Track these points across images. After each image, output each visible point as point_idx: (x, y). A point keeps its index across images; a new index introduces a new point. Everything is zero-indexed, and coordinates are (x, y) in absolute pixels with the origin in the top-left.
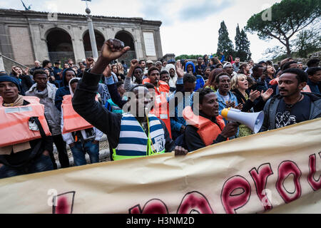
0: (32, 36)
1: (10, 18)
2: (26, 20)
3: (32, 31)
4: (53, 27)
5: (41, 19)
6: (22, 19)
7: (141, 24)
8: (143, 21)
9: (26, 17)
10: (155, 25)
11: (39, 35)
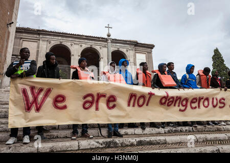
0: (40, 50)
1: (26, 35)
2: (38, 36)
3: (40, 46)
4: (59, 43)
5: (50, 37)
6: (35, 36)
7: (135, 45)
8: (137, 43)
9: (39, 34)
10: (149, 48)
11: (45, 49)
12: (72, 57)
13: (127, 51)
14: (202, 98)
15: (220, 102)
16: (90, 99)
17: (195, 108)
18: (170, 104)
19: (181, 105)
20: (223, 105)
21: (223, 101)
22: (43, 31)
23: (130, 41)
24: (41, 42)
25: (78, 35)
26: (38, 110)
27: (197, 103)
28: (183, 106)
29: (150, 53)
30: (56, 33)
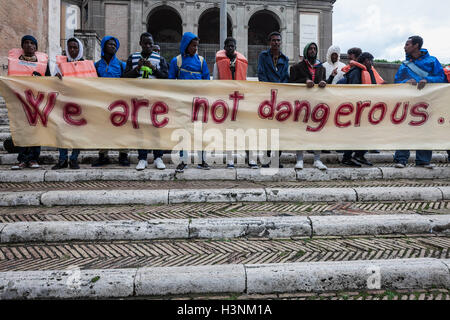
0: (131, 18)
3: (132, 12)
4: (162, 4)
11: (139, 17)
12: (184, 28)
14: (368, 105)
15: (414, 112)
16: (120, 109)
17: (348, 124)
18: (282, 116)
19: (310, 119)
20: (420, 119)
21: (421, 109)
24: (132, 3)
27: (354, 115)
28: (315, 120)
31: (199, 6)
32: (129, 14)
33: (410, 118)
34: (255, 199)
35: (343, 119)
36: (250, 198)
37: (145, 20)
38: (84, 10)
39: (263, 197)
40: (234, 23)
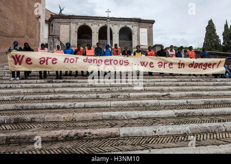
0: (71, 30)
5: (78, 20)
7: (139, 22)
8: (141, 20)
9: (70, 19)
10: (150, 23)
11: (74, 29)
12: (93, 34)
13: (132, 26)
22: (72, 16)
23: (135, 19)
24: (71, 24)
25: (96, 17)
26: (20, 64)
29: (151, 27)
30: (81, 16)
31: (99, 25)
32: (70, 28)
33: (124, 64)
34: (115, 90)
35: (107, 63)
36: (114, 90)
37: (76, 30)
38: (51, 26)
39: (118, 90)
40: (113, 32)
